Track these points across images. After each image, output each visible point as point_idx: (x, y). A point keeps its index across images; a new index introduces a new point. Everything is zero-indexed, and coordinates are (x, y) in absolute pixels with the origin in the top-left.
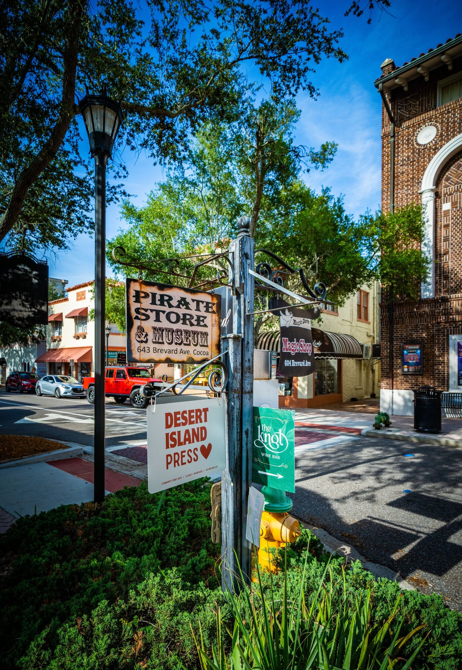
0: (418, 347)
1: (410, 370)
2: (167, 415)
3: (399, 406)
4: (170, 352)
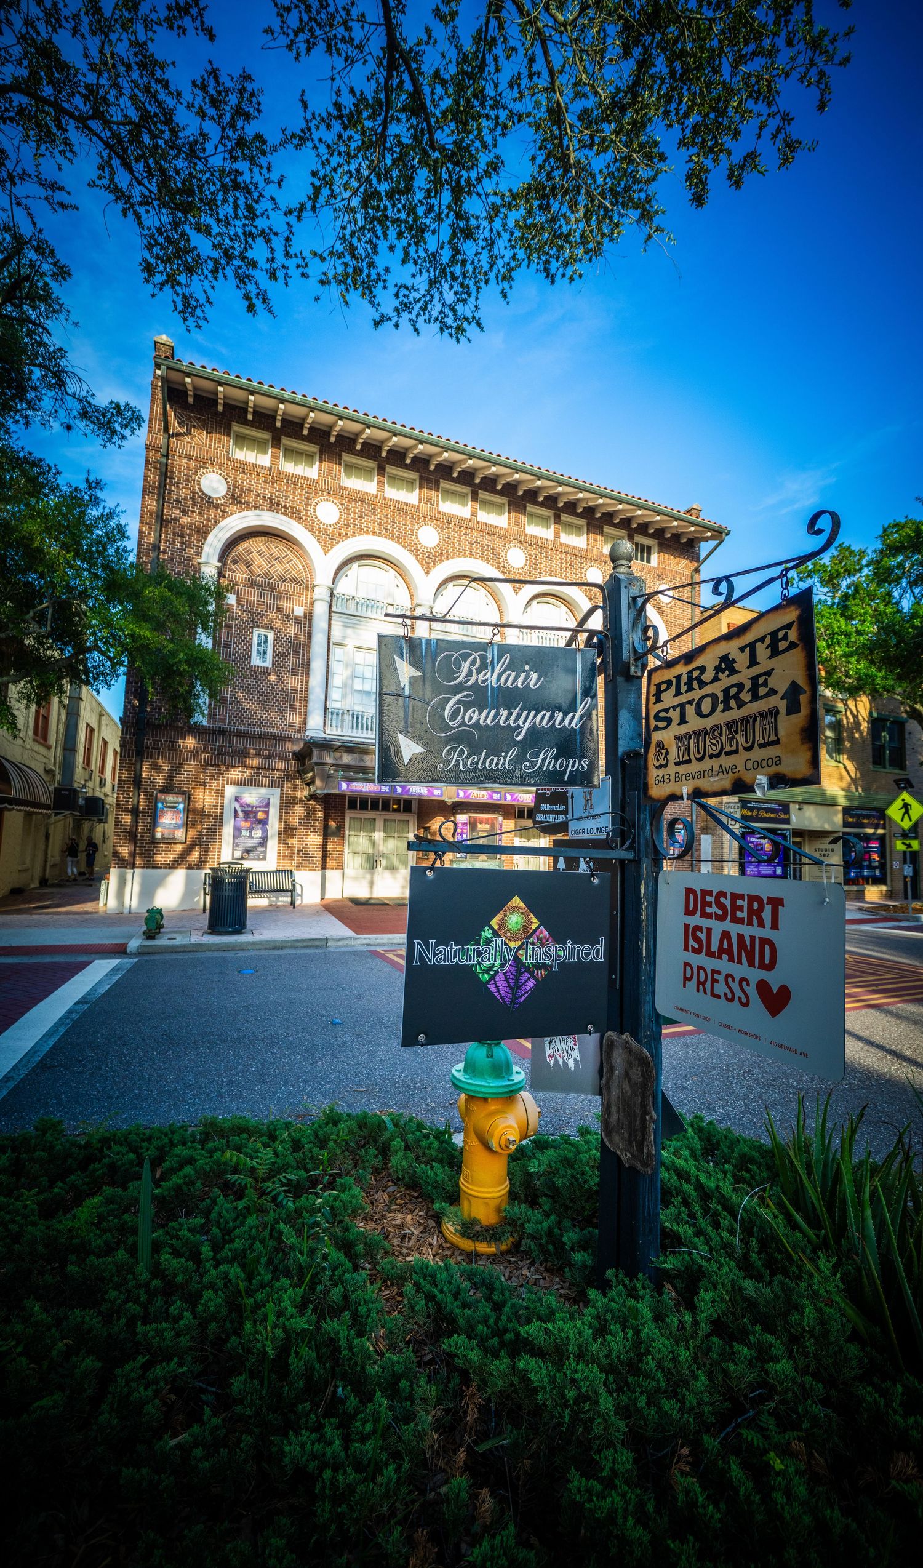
2: (689, 891)
4: (701, 775)
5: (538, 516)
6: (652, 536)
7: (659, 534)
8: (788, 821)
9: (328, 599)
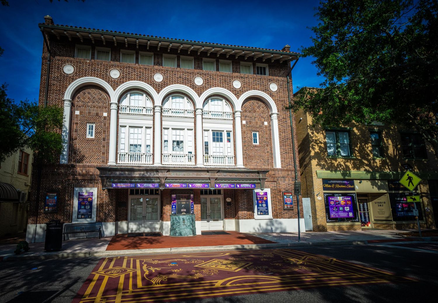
0: (55, 194)
1: (50, 210)
3: (39, 235)
5: (209, 62)
6: (265, 63)
7: (268, 61)
8: (354, 189)
9: (117, 109)
